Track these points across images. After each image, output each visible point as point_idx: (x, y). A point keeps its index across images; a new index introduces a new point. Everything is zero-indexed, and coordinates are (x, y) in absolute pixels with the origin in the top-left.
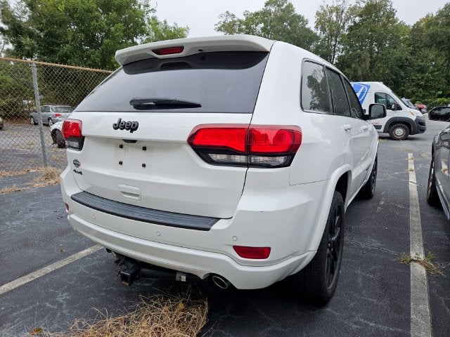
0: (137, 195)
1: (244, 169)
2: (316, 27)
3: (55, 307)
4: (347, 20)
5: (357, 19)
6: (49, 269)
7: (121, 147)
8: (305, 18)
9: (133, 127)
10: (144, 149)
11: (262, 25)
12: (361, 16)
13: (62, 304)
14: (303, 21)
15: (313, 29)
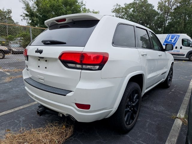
0: (43, 80)
1: (80, 71)
2: (158, 9)
3: (18, 122)
4: (173, 5)
5: (179, 5)
6: (21, 107)
7: (39, 60)
8: (153, 5)
9: (41, 52)
10: (46, 61)
11: (133, 9)
12: (180, 3)
13: (21, 121)
14: (152, 6)
15: (156, 10)
